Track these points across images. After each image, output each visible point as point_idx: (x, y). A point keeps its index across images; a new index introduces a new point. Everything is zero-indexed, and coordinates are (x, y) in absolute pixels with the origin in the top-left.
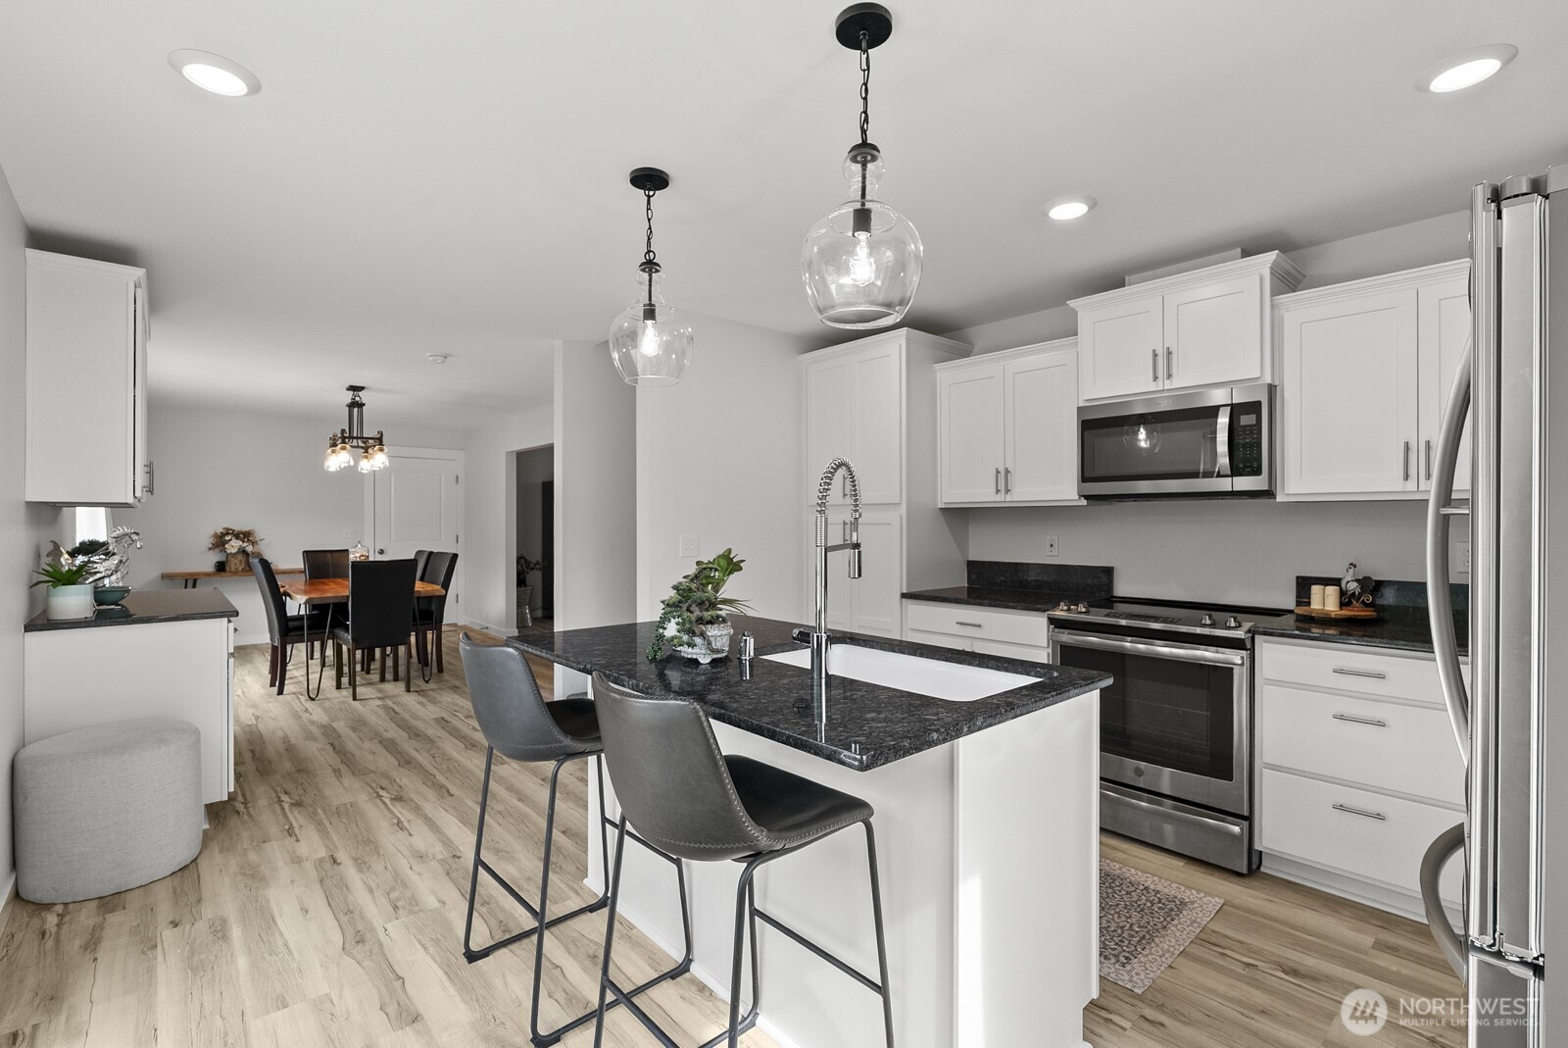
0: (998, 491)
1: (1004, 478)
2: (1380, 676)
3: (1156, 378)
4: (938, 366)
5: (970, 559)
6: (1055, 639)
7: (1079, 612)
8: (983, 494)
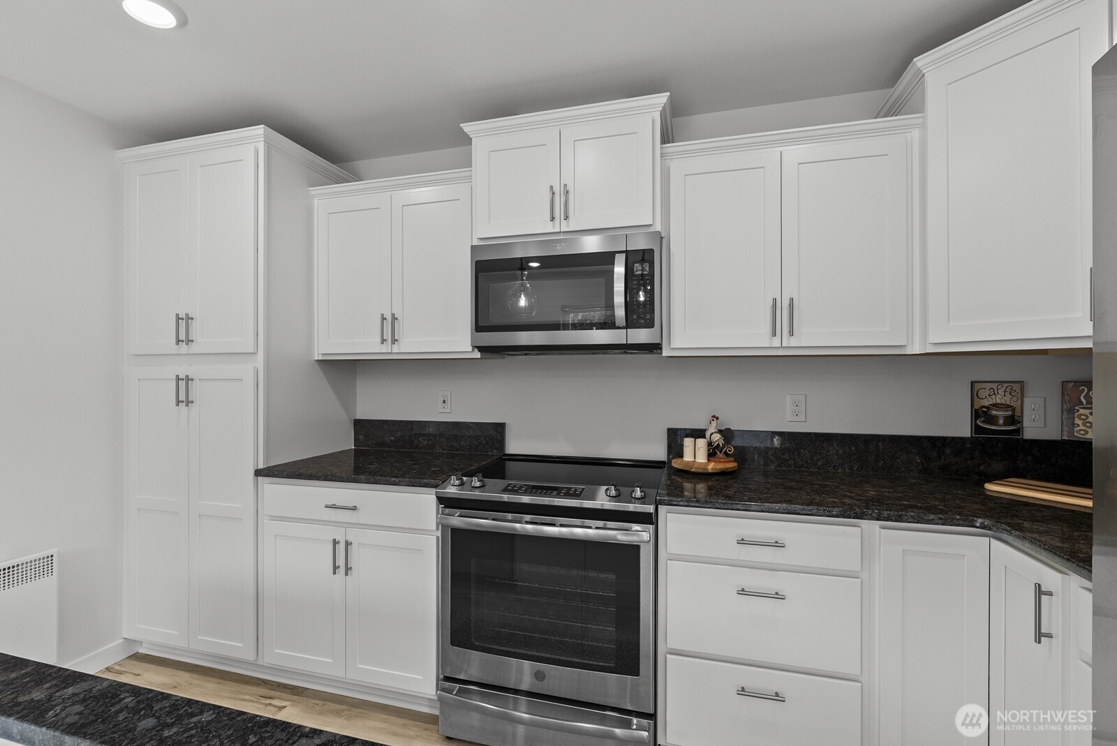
0: (383, 341)
1: (390, 325)
2: (777, 545)
3: (553, 219)
4: (314, 191)
5: (358, 418)
6: (445, 522)
7: (475, 489)
8: (368, 345)
